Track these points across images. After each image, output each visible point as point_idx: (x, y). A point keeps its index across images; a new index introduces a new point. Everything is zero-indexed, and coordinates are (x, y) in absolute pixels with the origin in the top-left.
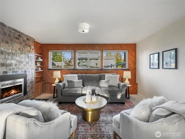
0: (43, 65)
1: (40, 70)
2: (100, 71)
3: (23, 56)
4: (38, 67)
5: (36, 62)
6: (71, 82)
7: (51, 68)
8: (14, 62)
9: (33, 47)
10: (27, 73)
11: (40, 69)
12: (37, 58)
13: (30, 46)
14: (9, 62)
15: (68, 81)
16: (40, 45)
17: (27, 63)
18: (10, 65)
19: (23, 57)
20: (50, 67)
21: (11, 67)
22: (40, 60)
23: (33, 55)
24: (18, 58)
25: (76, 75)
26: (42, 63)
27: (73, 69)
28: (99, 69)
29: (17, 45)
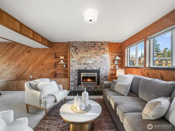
3: (98, 57)
4: (116, 65)
7: (129, 66)
8: (91, 62)
9: (107, 49)
16: (119, 45)
17: (101, 62)
18: (89, 64)
19: (97, 59)
20: (128, 64)
24: (94, 59)
29: (93, 51)
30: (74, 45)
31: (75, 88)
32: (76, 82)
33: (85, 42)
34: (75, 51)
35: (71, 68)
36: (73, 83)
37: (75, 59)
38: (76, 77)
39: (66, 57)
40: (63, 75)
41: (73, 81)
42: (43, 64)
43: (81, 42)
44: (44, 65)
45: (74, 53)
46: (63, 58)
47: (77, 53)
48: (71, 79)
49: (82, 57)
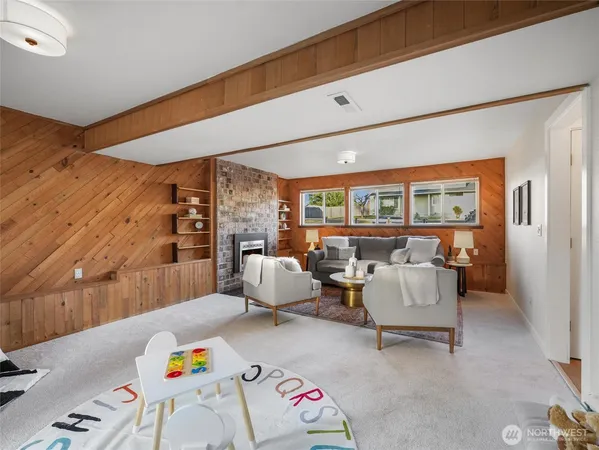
0: (291, 218)
1: (286, 228)
2: (401, 230)
3: (263, 205)
4: (283, 222)
5: (280, 213)
6: (334, 248)
7: (304, 224)
8: (253, 216)
9: (275, 190)
10: (268, 232)
11: (285, 225)
12: (281, 207)
13: (271, 189)
14: (249, 215)
15: (329, 248)
16: (284, 183)
17: (268, 216)
18: (250, 220)
19: (262, 209)
20: (303, 221)
21: (250, 223)
22: (287, 210)
23: (275, 203)
24: (258, 210)
25: (346, 238)
26: (288, 215)
27: (342, 227)
28: (399, 227)
29: (257, 191)
30: (225, 170)
31: (228, 283)
32: (229, 265)
33: (244, 168)
34: (227, 186)
35: (219, 232)
36: (222, 270)
37: (226, 208)
38: (229, 253)
39: (205, 199)
40: (192, 252)
41: (224, 266)
42: (128, 221)
43: (237, 165)
44: (131, 224)
45: (225, 191)
46: (198, 203)
47: (231, 191)
48: (220, 261)
49: (238, 204)
